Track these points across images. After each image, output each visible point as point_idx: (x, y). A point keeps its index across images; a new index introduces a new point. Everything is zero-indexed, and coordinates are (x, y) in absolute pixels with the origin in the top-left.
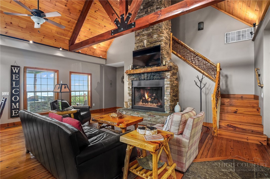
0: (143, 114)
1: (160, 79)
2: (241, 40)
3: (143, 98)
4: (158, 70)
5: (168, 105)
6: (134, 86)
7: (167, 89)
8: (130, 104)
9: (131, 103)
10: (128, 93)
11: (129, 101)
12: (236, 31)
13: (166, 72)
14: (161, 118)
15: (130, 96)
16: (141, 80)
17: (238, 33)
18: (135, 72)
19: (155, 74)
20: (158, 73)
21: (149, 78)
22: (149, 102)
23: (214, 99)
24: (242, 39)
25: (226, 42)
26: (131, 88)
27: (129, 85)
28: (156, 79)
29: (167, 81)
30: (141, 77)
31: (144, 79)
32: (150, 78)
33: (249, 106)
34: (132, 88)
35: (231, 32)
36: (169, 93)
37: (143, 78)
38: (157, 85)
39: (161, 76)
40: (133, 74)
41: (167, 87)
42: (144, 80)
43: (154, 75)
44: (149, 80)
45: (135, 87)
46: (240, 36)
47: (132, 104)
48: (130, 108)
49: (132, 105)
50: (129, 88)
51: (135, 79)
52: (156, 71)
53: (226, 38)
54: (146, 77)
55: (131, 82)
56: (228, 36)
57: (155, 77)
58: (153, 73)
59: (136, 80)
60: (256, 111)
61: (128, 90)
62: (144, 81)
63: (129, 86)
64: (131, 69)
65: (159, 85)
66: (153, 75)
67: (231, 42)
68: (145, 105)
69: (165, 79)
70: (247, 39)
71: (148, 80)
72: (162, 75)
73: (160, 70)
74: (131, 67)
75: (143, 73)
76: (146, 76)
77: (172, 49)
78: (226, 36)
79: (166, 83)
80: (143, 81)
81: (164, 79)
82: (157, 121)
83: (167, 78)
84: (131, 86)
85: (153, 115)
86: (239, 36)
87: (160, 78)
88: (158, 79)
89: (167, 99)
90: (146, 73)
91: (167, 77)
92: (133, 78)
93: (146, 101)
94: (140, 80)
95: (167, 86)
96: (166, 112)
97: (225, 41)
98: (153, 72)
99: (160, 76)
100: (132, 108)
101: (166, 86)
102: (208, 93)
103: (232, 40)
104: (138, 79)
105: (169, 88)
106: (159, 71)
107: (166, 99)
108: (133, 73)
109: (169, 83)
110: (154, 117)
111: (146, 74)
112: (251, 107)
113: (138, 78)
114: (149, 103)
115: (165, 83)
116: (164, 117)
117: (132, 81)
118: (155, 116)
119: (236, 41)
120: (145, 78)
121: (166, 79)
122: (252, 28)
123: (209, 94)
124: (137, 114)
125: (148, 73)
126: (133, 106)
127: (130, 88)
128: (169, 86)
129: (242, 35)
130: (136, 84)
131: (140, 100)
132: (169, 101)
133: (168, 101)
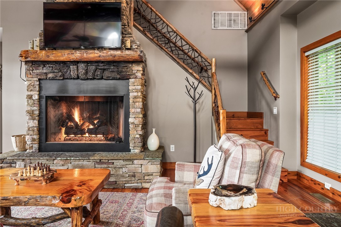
0: (80, 163)
1: (119, 79)
2: (233, 28)
3: (69, 124)
4: (116, 59)
5: (138, 136)
6: (45, 93)
7: (135, 101)
8: (33, 140)
9: (36, 137)
10: (28, 112)
11: (31, 133)
12: (227, 12)
13: (133, 65)
14: (127, 166)
15: (34, 119)
16: (67, 79)
17: (228, 15)
18: (52, 58)
19: (106, 67)
20: (114, 64)
21: (90, 75)
22: (87, 132)
23: (224, 118)
24: (234, 26)
25: (214, 27)
26: (36, 97)
27: (31, 90)
28: (108, 79)
29: (135, 84)
30: (67, 71)
31: (76, 77)
32: (94, 74)
33: (252, 129)
34: (40, 97)
35: (220, 12)
36: (139, 110)
37: (73, 74)
38: (110, 92)
39: (122, 72)
40: (44, 63)
41: (135, 97)
42: (78, 78)
43: (104, 70)
44: (91, 79)
45: (48, 96)
46: (231, 22)
47: (40, 139)
48: (34, 150)
49: (40, 143)
50: (30, 97)
51: (50, 75)
52: (111, 58)
53: (214, 20)
54: (84, 71)
55: (38, 83)
56: (216, 18)
57: (106, 74)
58: (102, 65)
59: (53, 79)
60: (264, 135)
61: (28, 104)
62: (76, 81)
63: (32, 93)
64: (37, 49)
65: (115, 91)
66: (102, 67)
67: (220, 28)
68: (74, 140)
69: (131, 80)
70: (239, 28)
71: (88, 79)
72: (124, 70)
73: (122, 59)
74: (37, 43)
75: (76, 63)
76: (83, 69)
77: (134, 20)
78: (214, 16)
79: (134, 87)
80: (72, 81)
81: (128, 79)
82: (118, 173)
83: (136, 78)
84: (38, 93)
85: (107, 161)
86: (230, 20)
87: (118, 76)
88: (114, 79)
89: (136, 123)
90: (84, 62)
91: (137, 74)
92: (45, 71)
93: (78, 130)
94: (63, 79)
95: (135, 94)
96: (132, 151)
97: (212, 24)
98: (103, 62)
99: (119, 73)
100: (40, 150)
101: (131, 95)
102: (199, 110)
103: (222, 25)
104: (60, 76)
105: (141, 100)
106: (119, 60)
107: (133, 123)
108: (47, 59)
109: (139, 87)
110: (110, 166)
111: (82, 66)
112: (254, 129)
113: (60, 74)
114: (87, 135)
115: (130, 88)
116: (135, 162)
117: (40, 80)
118: (113, 163)
119: (226, 28)
120: (80, 75)
121: (133, 80)
122: (245, 12)
123: (201, 111)
124: (62, 163)
125: (88, 62)
126: (43, 145)
127: (33, 98)
128: (139, 94)
129: (234, 21)
130: (52, 89)
131: (61, 129)
132: (141, 126)
133: (136, 126)
